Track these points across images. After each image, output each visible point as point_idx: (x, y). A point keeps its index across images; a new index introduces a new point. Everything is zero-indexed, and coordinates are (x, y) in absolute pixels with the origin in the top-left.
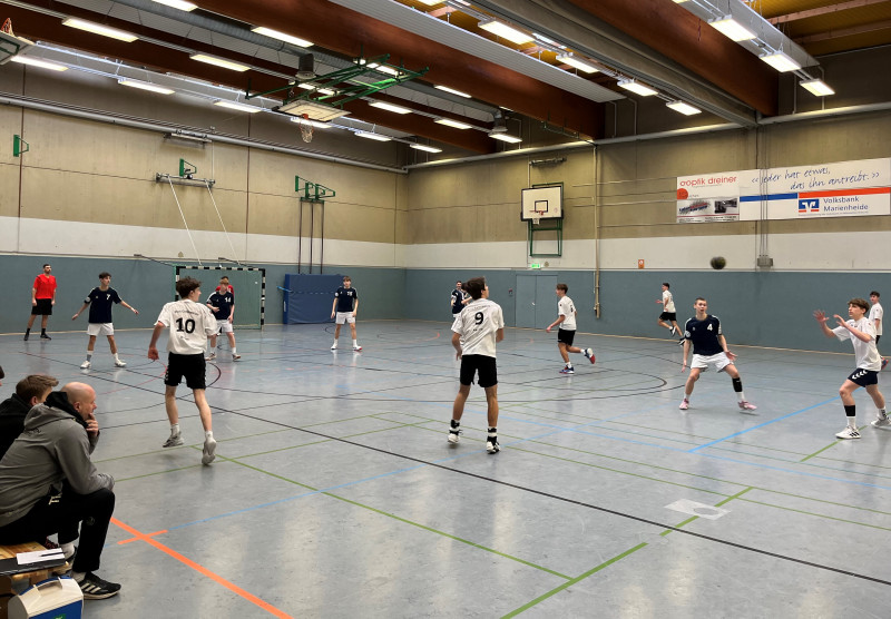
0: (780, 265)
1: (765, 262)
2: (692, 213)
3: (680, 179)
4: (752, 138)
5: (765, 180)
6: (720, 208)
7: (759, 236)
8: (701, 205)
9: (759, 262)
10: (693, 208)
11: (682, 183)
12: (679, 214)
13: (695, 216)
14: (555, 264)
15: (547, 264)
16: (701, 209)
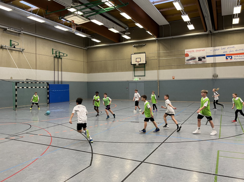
0: (220, 77)
1: (215, 76)
4: (210, 38)
6: (200, 59)
7: (213, 68)
8: (193, 59)
9: (213, 76)
10: (191, 59)
11: (186, 51)
12: (186, 62)
13: (191, 62)
14: (143, 79)
15: (140, 79)
16: (193, 60)
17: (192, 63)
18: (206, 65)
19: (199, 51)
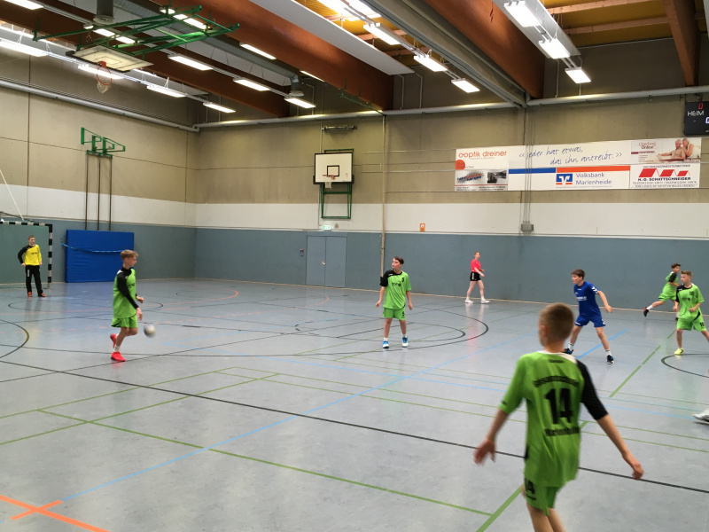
0: (539, 231)
1: (527, 228)
2: (468, 183)
3: (459, 151)
4: (520, 117)
5: (530, 155)
6: (492, 179)
7: (523, 204)
8: (476, 176)
9: (522, 228)
10: (469, 178)
11: (460, 154)
12: (456, 183)
13: (471, 186)
14: (345, 227)
15: (337, 226)
16: (475, 179)
17: (471, 188)
18: (506, 197)
19: (491, 154)
